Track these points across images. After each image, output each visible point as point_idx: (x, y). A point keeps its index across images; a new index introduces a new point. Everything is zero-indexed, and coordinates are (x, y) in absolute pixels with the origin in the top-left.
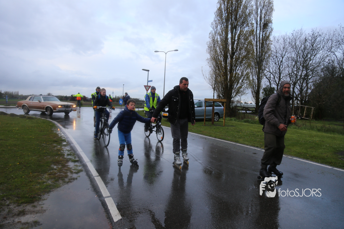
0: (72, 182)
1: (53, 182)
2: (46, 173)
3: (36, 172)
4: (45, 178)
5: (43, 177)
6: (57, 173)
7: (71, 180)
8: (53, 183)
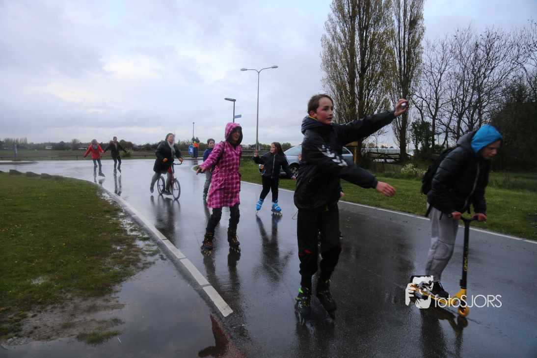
0: (148, 268)
1: (122, 268)
2: (108, 256)
3: (93, 256)
4: (109, 263)
5: (105, 262)
6: (124, 256)
7: (147, 265)
8: (123, 270)
